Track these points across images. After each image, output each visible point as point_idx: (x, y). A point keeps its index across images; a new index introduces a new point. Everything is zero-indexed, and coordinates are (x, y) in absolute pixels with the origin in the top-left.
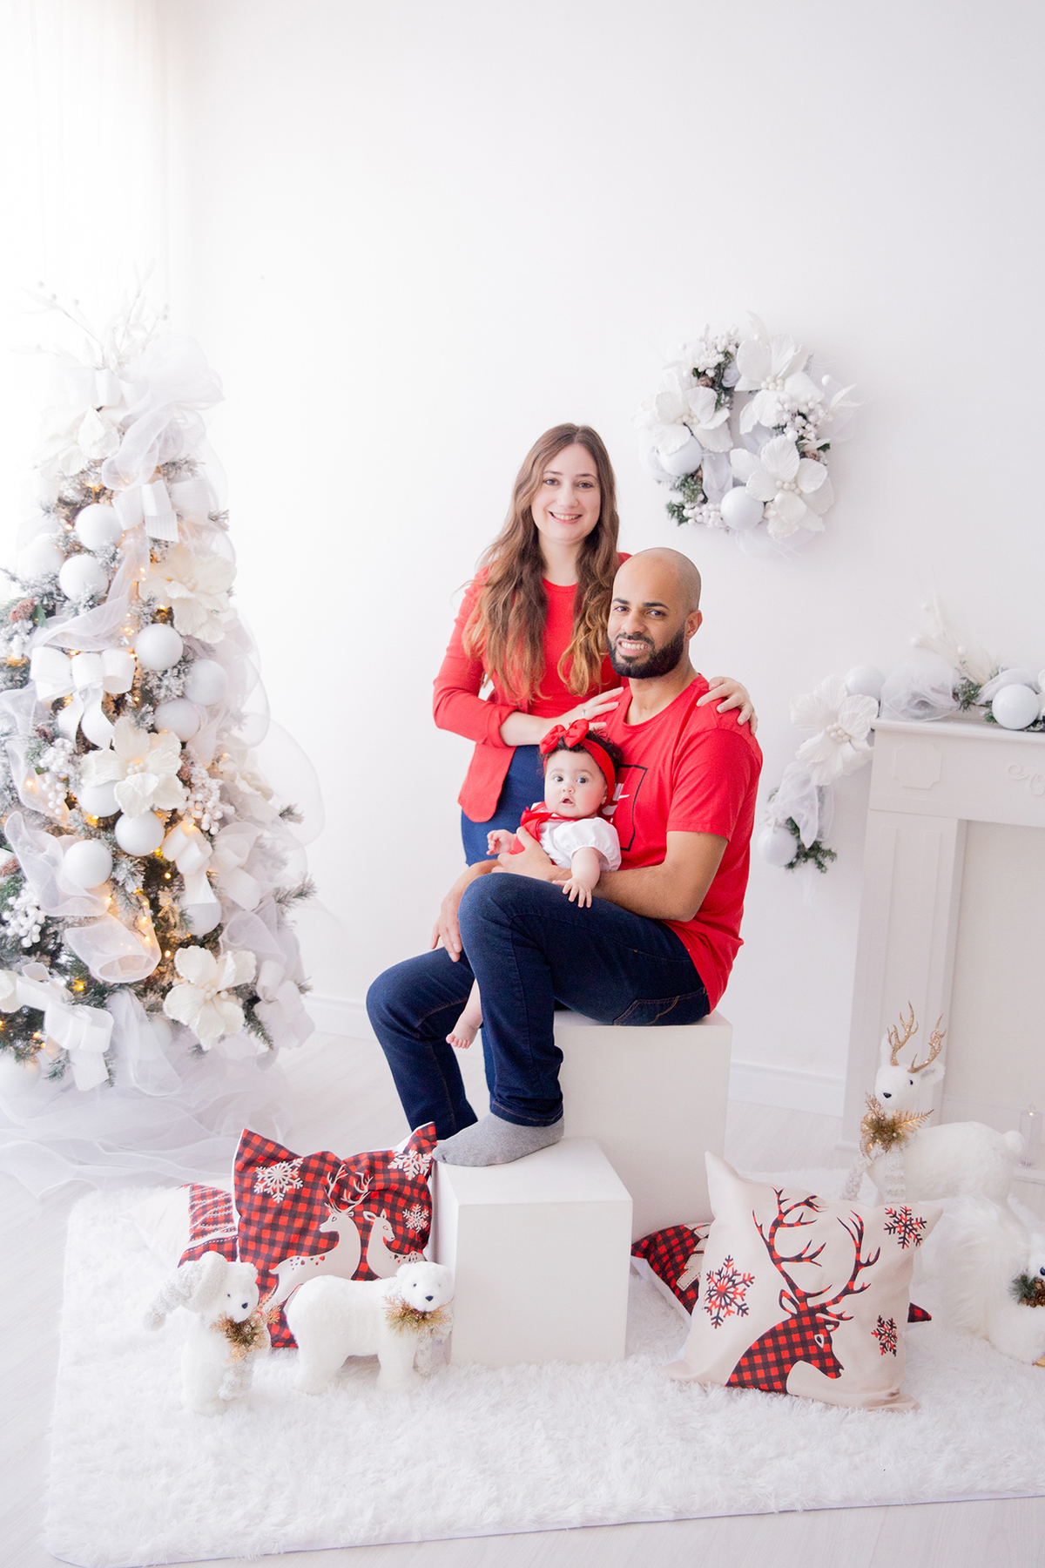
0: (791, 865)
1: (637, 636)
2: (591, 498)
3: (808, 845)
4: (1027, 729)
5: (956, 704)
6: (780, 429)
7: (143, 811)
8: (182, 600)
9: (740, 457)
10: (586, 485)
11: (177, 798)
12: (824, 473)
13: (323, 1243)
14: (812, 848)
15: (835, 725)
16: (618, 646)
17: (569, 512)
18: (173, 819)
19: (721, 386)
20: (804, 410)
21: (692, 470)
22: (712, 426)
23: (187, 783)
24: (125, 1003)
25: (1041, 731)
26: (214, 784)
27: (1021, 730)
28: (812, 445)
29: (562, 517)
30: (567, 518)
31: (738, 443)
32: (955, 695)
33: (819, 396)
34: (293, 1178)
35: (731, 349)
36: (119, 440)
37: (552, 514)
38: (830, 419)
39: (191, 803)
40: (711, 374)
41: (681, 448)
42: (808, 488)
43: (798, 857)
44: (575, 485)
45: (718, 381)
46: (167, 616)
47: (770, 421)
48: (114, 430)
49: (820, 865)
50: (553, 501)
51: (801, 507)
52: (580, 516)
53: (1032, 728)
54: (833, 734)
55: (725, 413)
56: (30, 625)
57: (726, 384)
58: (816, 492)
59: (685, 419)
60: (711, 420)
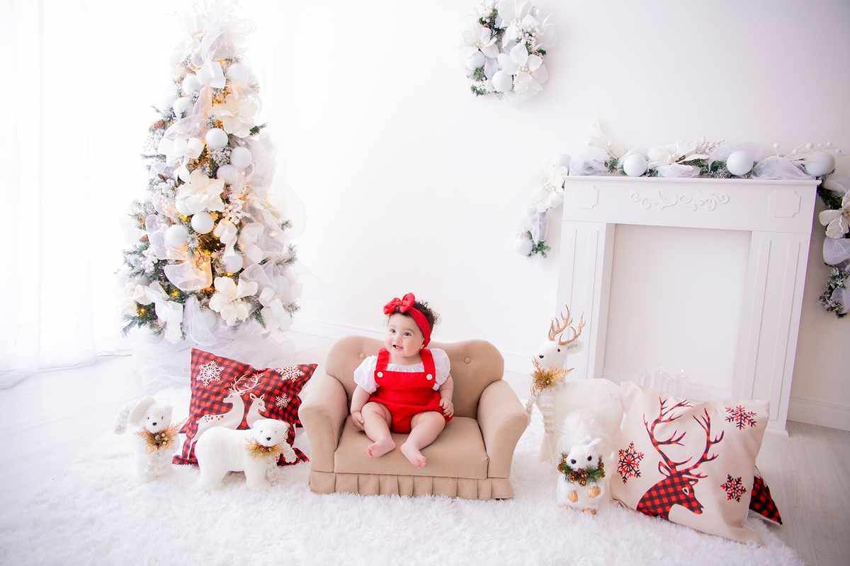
0: (530, 255)
3: (536, 243)
4: (641, 176)
5: (607, 169)
6: (519, 41)
7: (203, 212)
8: (227, 117)
9: (501, 57)
11: (221, 207)
12: (541, 61)
13: (224, 409)
14: (539, 245)
15: (548, 183)
18: (220, 216)
19: (494, 28)
20: (529, 30)
21: (480, 67)
22: (488, 46)
23: (227, 201)
24: (192, 302)
25: (647, 176)
26: (240, 203)
27: (639, 176)
28: (535, 48)
31: (500, 51)
32: (606, 164)
33: (536, 23)
34: (216, 376)
35: (496, 8)
38: (542, 34)
39: (227, 210)
40: (488, 21)
41: (474, 55)
42: (533, 69)
43: (533, 250)
45: (492, 24)
46: (219, 125)
47: (514, 37)
48: (198, 40)
49: (543, 253)
51: (530, 78)
53: (643, 176)
54: (547, 187)
55: (495, 39)
56: (163, 131)
57: (496, 26)
58: (537, 70)
59: (477, 44)
60: (488, 43)
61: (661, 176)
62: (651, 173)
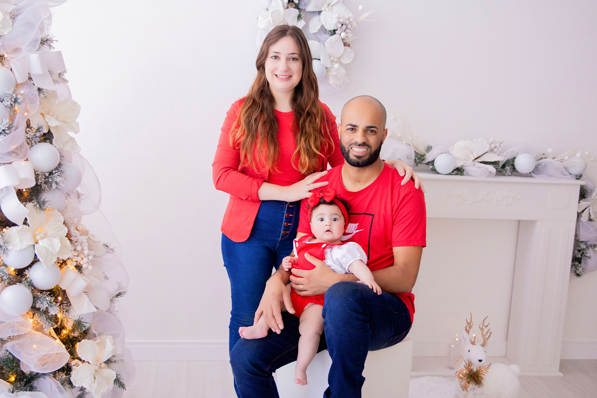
1: (364, 144)
2: (296, 66)
4: (450, 174)
5: (415, 164)
6: (335, 32)
7: (53, 262)
8: (56, 127)
10: (294, 59)
12: (353, 54)
16: (351, 150)
17: (284, 74)
18: (63, 263)
19: (298, 8)
23: (70, 241)
25: (456, 174)
27: (448, 174)
29: (281, 77)
30: (284, 77)
32: (415, 160)
36: (11, 24)
37: (276, 75)
38: (359, 27)
40: (296, 2)
42: (346, 61)
44: (288, 59)
45: (298, 5)
46: (47, 137)
47: (327, 27)
48: (8, 17)
50: (276, 69)
52: (291, 76)
53: (452, 173)
55: (303, 23)
57: (302, 7)
61: (468, 175)
62: (459, 171)
